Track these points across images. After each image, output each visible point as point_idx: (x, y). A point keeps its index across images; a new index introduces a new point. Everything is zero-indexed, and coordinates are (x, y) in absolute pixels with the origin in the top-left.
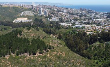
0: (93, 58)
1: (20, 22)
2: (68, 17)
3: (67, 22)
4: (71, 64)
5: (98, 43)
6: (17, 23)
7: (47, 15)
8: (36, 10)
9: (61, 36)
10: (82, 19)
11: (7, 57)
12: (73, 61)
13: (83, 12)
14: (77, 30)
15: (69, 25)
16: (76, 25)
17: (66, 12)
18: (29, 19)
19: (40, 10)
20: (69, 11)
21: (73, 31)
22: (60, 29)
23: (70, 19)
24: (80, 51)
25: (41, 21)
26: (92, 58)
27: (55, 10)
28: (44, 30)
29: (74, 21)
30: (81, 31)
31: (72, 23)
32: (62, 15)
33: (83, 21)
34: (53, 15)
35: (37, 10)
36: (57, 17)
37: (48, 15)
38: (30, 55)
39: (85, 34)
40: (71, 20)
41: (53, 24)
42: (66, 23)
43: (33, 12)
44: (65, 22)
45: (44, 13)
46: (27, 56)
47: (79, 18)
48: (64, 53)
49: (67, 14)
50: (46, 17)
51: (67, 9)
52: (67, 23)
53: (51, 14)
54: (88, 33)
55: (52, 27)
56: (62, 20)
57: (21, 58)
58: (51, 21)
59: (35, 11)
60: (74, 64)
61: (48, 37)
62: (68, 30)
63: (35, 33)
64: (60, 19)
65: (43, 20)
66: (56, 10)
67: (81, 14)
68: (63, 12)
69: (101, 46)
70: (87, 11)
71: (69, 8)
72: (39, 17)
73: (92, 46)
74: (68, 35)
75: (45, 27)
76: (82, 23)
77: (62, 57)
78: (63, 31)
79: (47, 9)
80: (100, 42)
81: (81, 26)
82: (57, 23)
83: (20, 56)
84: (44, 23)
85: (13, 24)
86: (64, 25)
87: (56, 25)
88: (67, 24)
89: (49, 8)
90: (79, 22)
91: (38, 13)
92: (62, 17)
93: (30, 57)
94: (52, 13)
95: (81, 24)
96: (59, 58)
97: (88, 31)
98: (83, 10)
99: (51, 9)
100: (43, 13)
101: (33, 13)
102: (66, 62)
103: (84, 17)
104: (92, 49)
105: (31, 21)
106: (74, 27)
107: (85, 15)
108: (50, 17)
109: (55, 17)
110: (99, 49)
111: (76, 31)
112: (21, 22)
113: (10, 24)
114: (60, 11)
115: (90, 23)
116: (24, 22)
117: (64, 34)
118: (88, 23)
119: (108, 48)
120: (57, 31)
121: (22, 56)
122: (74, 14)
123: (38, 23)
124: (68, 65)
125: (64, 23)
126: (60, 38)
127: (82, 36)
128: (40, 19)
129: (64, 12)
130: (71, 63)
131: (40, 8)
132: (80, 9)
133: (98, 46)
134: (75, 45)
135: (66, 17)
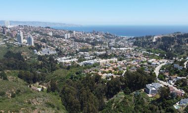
2: (71, 46)
3: (70, 55)
5: (121, 95)
7: (33, 44)
8: (12, 36)
9: (55, 85)
10: (96, 49)
13: (98, 36)
14: (85, 70)
15: (72, 60)
16: (85, 60)
17: (69, 37)
19: (19, 35)
20: (75, 36)
21: (77, 73)
23: (76, 50)
25: (19, 56)
27: (48, 35)
28: (20, 76)
29: (83, 53)
30: (93, 73)
31: (79, 56)
32: (62, 44)
33: (98, 53)
34: (44, 44)
35: (14, 36)
36: (52, 46)
37: (35, 44)
39: (98, 78)
40: (77, 52)
41: (43, 60)
42: (68, 58)
43: (5, 39)
44: (66, 56)
45: (26, 41)
47: (90, 47)
49: (72, 40)
50: (31, 48)
51: (71, 32)
52: (71, 57)
53: (41, 41)
54: (104, 76)
56: (61, 52)
58: (39, 56)
59: (9, 37)
61: (26, 92)
62: (69, 72)
64: (57, 50)
65: (24, 54)
66: (51, 34)
67: (94, 40)
68: (63, 37)
69: (127, 101)
71: (74, 32)
72: (16, 48)
73: (112, 102)
74: (68, 82)
75: (25, 69)
76: (96, 56)
78: (59, 75)
79: (34, 33)
80: (125, 93)
81: (92, 62)
82: (51, 58)
84: (24, 61)
86: (64, 61)
87: (49, 63)
88: (70, 59)
89: (37, 32)
90: (91, 55)
91: (16, 41)
92: (62, 47)
94: (44, 41)
95: (93, 59)
97: (103, 73)
98: (97, 34)
99: (41, 33)
100: (24, 41)
101: (5, 41)
103: (99, 45)
104: (112, 109)
106: (81, 64)
107: (101, 43)
108: (39, 47)
109: (47, 47)
110: (123, 107)
111: (84, 72)
114: (58, 36)
117: (62, 80)
118: (105, 56)
120: (49, 75)
122: (82, 41)
125: (64, 58)
126: (52, 89)
127: (92, 83)
128: (17, 51)
129: (66, 38)
131: (19, 32)
132: (92, 32)
133: (121, 100)
135: (68, 47)
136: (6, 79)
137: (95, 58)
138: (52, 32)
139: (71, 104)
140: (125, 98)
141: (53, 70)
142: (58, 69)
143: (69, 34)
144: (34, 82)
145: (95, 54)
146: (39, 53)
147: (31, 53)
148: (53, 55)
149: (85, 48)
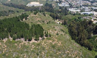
0: (95, 49)
1: (32, 6)
2: (78, 2)
3: (76, 7)
4: (65, 55)
6: (30, 7)
7: (58, 0)
9: (66, 22)
10: (93, 6)
12: (69, 52)
14: (83, 17)
16: (85, 11)
21: (79, 18)
22: (67, 15)
23: (80, 5)
24: (80, 40)
25: (51, 6)
26: (93, 50)
28: (51, 15)
29: (84, 7)
30: (88, 19)
31: (82, 9)
33: (94, 8)
36: (67, 2)
39: (90, 22)
41: (62, 9)
42: (75, 9)
44: (74, 8)
47: (90, 4)
48: (60, 42)
50: (57, 2)
52: (76, 9)
55: (60, 12)
56: (71, 5)
58: (60, 7)
60: (69, 56)
61: (52, 23)
62: (74, 17)
63: (40, 18)
64: (70, 4)
65: (53, 5)
73: (96, 37)
74: (73, 21)
75: (53, 12)
76: (92, 10)
77: (57, 47)
78: (69, 17)
81: (89, 13)
84: (53, 8)
85: (26, 7)
86: (72, 11)
87: (65, 11)
88: (76, 10)
90: (89, 9)
92: (73, 3)
93: (25, 43)
95: (90, 11)
96: (53, 47)
102: (60, 53)
103: (96, 3)
105: (42, 5)
106: (82, 13)
108: (60, 2)
109: (65, 2)
111: (83, 18)
112: (33, 6)
116: (36, 6)
117: (70, 20)
120: (64, 17)
123: (48, 8)
124: (62, 56)
125: (73, 9)
126: (64, 24)
127: (86, 24)
128: (50, 3)
130: (65, 53)
134: (77, 34)
135: (76, 3)
136: (45, 15)
137: (92, 11)
139: (73, 32)
141: (66, 14)
142: (68, 14)
144: (56, 19)
145: (92, 9)
146: (60, 5)
147: (56, 5)
148: (67, 7)
149: (86, 4)
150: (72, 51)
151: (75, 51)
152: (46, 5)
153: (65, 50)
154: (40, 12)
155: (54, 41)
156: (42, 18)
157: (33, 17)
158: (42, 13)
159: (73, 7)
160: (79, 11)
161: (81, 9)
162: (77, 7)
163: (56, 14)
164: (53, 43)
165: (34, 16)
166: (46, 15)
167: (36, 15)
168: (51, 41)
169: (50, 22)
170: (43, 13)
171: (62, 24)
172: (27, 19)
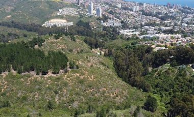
0: (152, 90)
1: (52, 27)
2: (138, 19)
3: (134, 28)
4: (99, 94)
5: (167, 66)
6: (49, 28)
7: (101, 16)
8: (84, 7)
11: (4, 74)
12: (105, 89)
13: (172, 10)
15: (134, 33)
16: (148, 34)
17: (138, 10)
18: (68, 21)
19: (90, 6)
20: (144, 9)
23: (141, 24)
25: (87, 25)
27: (117, 7)
29: (148, 27)
31: (143, 30)
32: (128, 17)
33: (163, 28)
34: (111, 16)
35: (86, 7)
36: (118, 18)
37: (103, 15)
38: (38, 74)
40: (142, 26)
41: (107, 31)
42: (131, 30)
43: (79, 10)
45: (95, 12)
46: (33, 75)
47: (158, 21)
49: (140, 14)
50: (99, 19)
51: (141, 4)
53: (109, 13)
55: (103, 36)
57: (22, 77)
58: (105, 26)
59: (82, 8)
60: (105, 94)
63: (65, 44)
64: (122, 22)
65: (92, 24)
66: (120, 6)
67: (166, 13)
68: (132, 10)
69: (170, 71)
70: (180, 10)
71: (145, 4)
72: (86, 18)
73: (156, 71)
75: (90, 36)
76: (160, 31)
77: (87, 82)
78: (117, 44)
79: (104, 5)
82: (115, 29)
83: (23, 74)
84: (90, 29)
85: (41, 29)
86: (125, 33)
87: (112, 33)
88: (133, 32)
89: (107, 4)
90: (155, 30)
91: (87, 12)
92: (128, 19)
93: (37, 78)
94: (111, 13)
95: (156, 33)
96: (81, 83)
98: (171, 8)
99: (110, 5)
100: (94, 12)
101: (78, 12)
102: (92, 91)
103: (169, 20)
105: (72, 24)
107: (173, 18)
108: (105, 19)
109: (113, 19)
110: (164, 76)
111: (139, 43)
112: (55, 26)
113: (36, 29)
114: (125, 9)
115: (175, 32)
116: (60, 26)
118: (171, 32)
119: (181, 75)
120: (109, 43)
121: (25, 75)
122: (151, 15)
123: (82, 28)
125: (128, 30)
128: (87, 21)
129: (134, 10)
131: (90, 3)
133: (165, 70)
135: (134, 20)
136: (74, 40)
137: (159, 33)
138: (122, 4)
140: (169, 69)
141: (113, 39)
142: (118, 39)
143: (138, 7)
144: (96, 48)
145: (160, 29)
146: (105, 24)
147: (98, 23)
148: (117, 27)
149: (151, 22)
150: (111, 89)
151: (115, 89)
152: (80, 23)
153: (100, 87)
154: (66, 35)
155: (82, 74)
156: (69, 45)
157: (52, 43)
158: (69, 36)
159: (128, 27)
160: (137, 33)
161: (141, 31)
162: (136, 28)
163: (95, 39)
164: (82, 78)
165: (55, 40)
166: (78, 41)
167: (58, 40)
168: (78, 75)
169: (82, 51)
170: (71, 37)
171: (105, 55)
172: (42, 45)
